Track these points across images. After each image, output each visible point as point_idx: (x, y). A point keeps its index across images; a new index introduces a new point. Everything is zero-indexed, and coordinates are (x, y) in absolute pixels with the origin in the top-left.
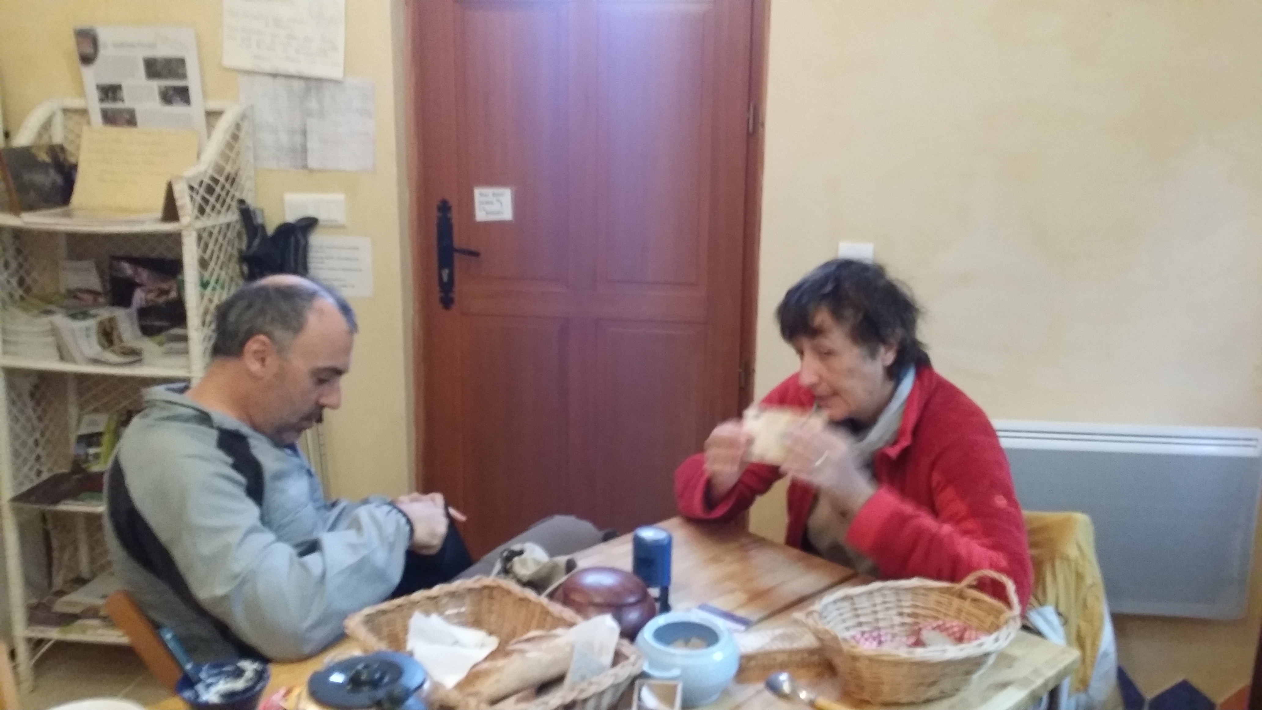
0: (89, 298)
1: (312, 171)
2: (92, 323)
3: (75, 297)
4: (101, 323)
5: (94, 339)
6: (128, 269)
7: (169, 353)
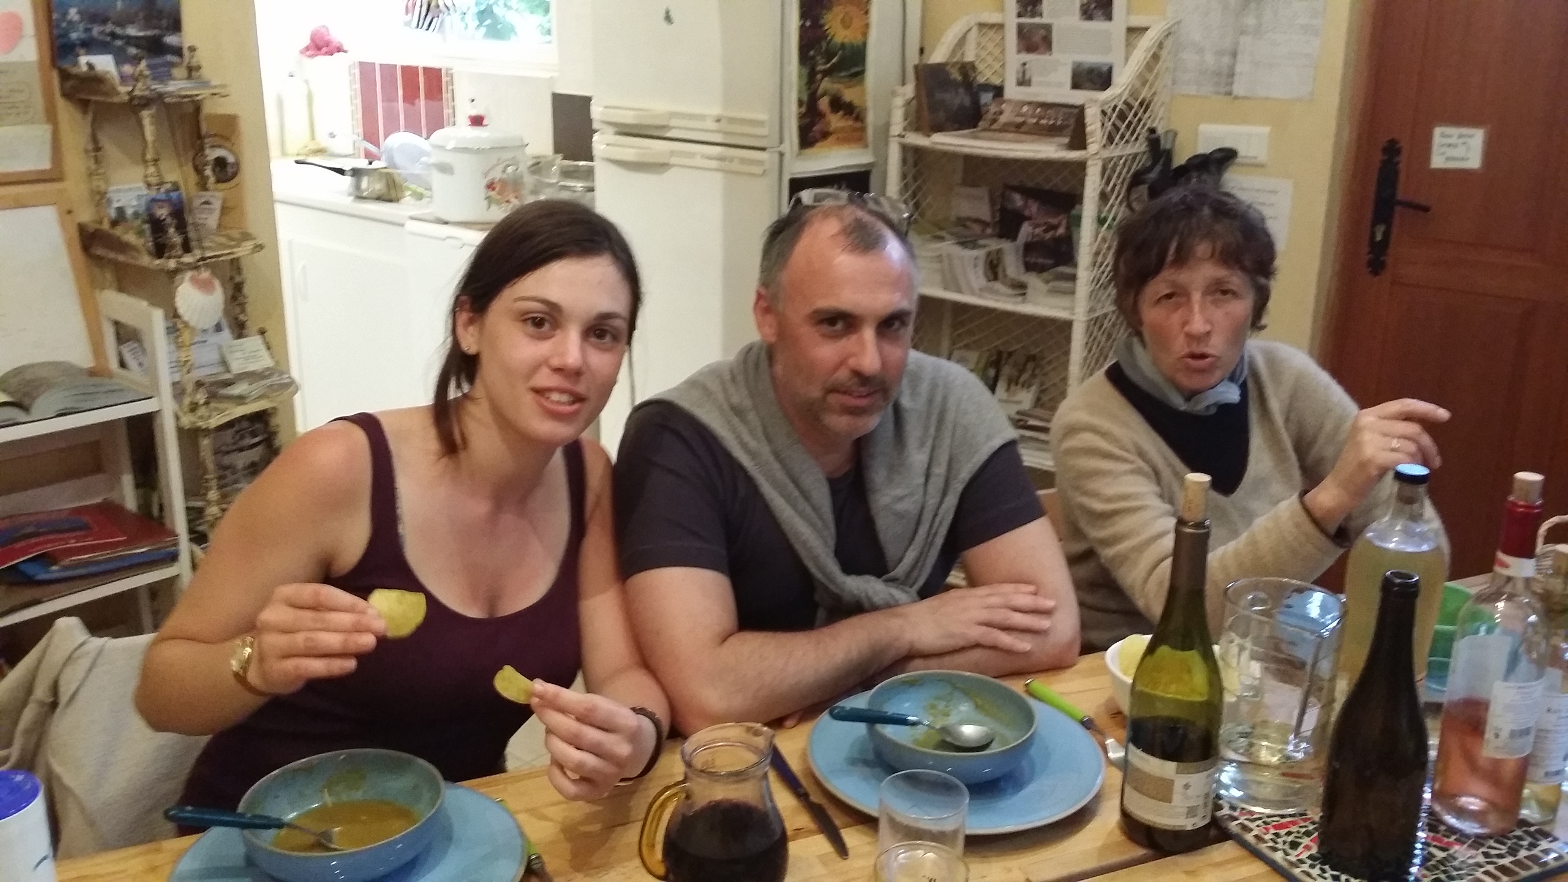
0: (977, 228)
1: (1237, 98)
2: (981, 253)
3: (964, 226)
4: (989, 254)
5: (981, 270)
6: (1018, 200)
7: (1054, 292)
